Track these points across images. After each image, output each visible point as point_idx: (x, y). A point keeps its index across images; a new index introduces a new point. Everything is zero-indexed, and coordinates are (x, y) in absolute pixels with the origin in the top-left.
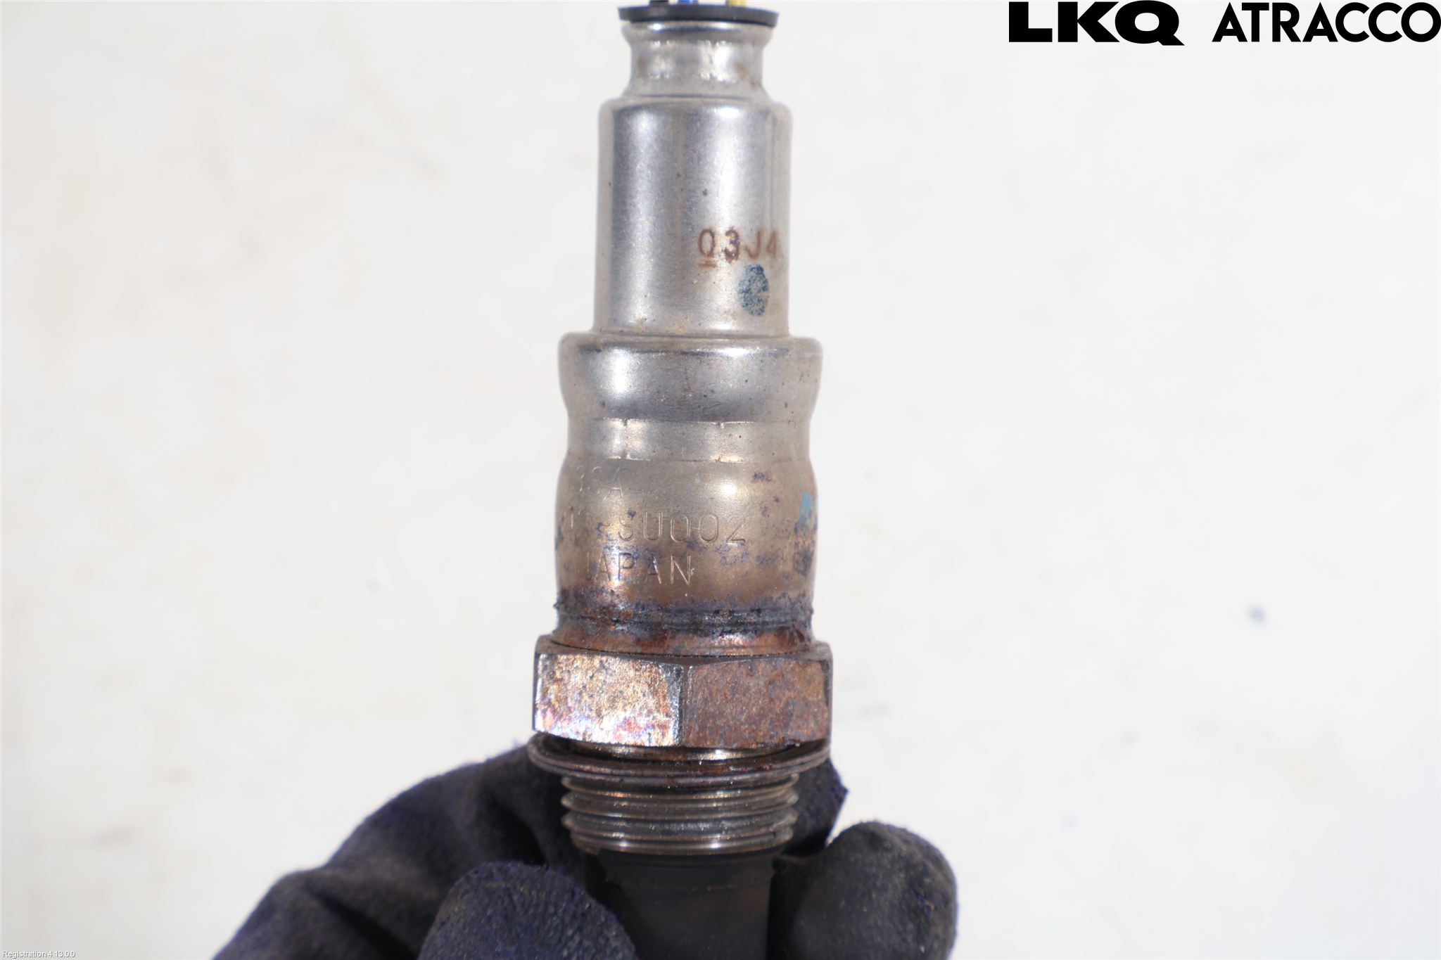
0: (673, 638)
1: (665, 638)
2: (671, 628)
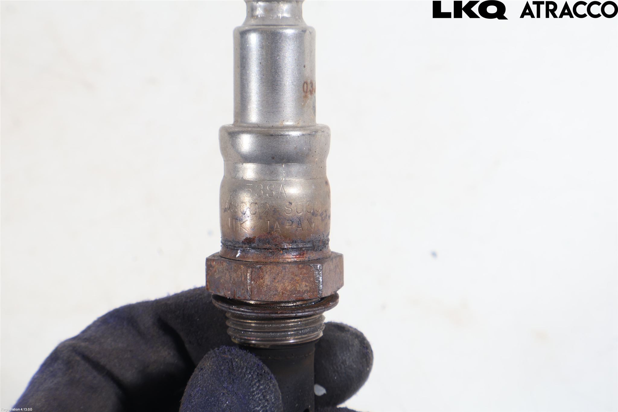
0: (307, 253)
1: (304, 254)
2: (306, 249)
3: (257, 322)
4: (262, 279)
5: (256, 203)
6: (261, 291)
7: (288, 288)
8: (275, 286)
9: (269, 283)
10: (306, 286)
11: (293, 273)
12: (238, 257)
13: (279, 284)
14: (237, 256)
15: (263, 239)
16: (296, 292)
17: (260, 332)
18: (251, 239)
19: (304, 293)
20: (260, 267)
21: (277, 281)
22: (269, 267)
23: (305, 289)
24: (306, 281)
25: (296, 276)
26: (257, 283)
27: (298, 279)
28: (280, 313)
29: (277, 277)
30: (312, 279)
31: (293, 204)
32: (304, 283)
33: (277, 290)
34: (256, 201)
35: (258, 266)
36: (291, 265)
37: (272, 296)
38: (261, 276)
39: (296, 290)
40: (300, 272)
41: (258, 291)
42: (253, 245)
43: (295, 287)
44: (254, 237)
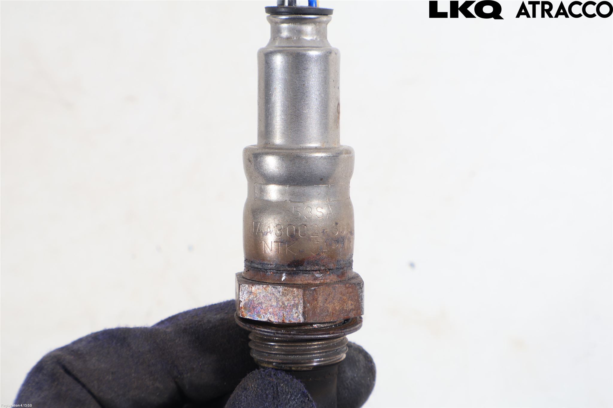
4: (316, 301)
5: (305, 226)
6: (315, 313)
7: (337, 308)
8: (327, 307)
9: (322, 305)
10: (352, 305)
11: (341, 293)
12: (284, 280)
13: (330, 305)
14: (282, 280)
15: (312, 261)
16: (344, 311)
18: (299, 262)
19: (350, 312)
20: (315, 289)
21: (328, 301)
22: (322, 289)
23: (351, 307)
24: (351, 300)
25: (344, 295)
26: (311, 305)
27: (346, 298)
28: (332, 334)
29: (329, 298)
30: (356, 298)
31: (338, 224)
32: (350, 302)
33: (328, 311)
34: (306, 223)
35: (313, 288)
36: (339, 285)
37: (324, 318)
38: (315, 298)
39: (343, 309)
40: (347, 291)
41: (312, 314)
42: (301, 268)
43: (343, 306)
44: (302, 259)
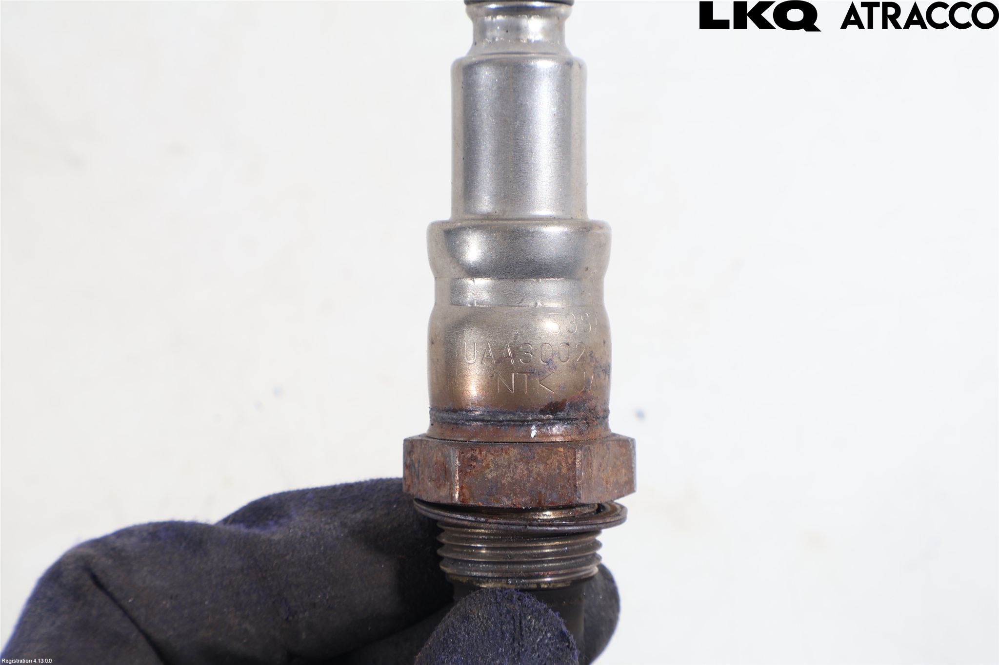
3: (561, 543)
4: (591, 468)
5: (568, 344)
10: (625, 475)
12: (535, 437)
14: (532, 435)
16: (617, 486)
17: (564, 560)
18: (557, 405)
20: (589, 448)
22: (596, 447)
23: (624, 478)
27: (619, 464)
29: (603, 462)
32: (623, 470)
34: (568, 341)
42: (561, 415)
44: (563, 400)
